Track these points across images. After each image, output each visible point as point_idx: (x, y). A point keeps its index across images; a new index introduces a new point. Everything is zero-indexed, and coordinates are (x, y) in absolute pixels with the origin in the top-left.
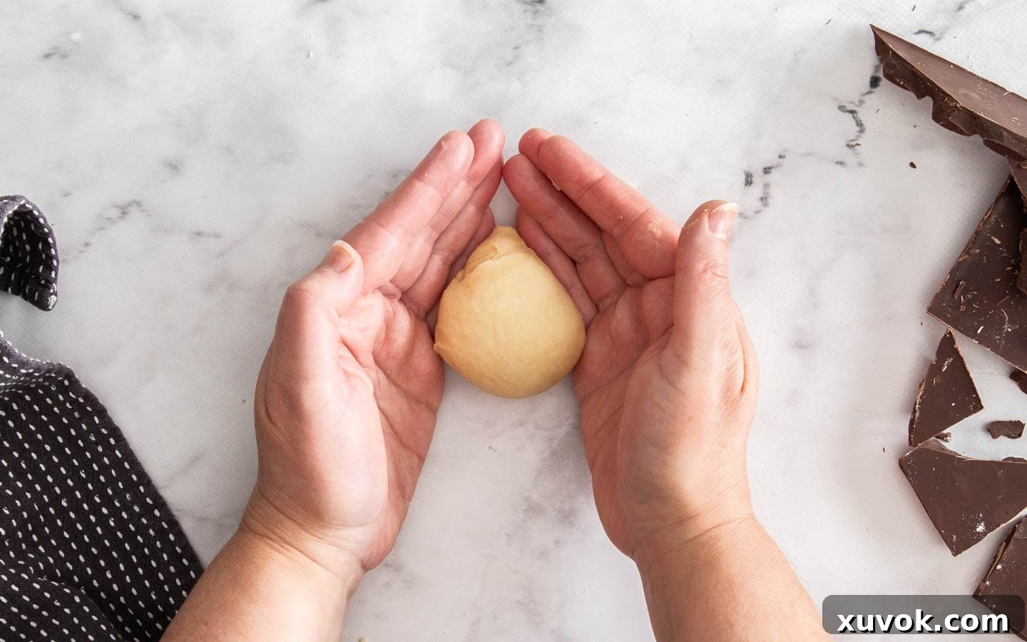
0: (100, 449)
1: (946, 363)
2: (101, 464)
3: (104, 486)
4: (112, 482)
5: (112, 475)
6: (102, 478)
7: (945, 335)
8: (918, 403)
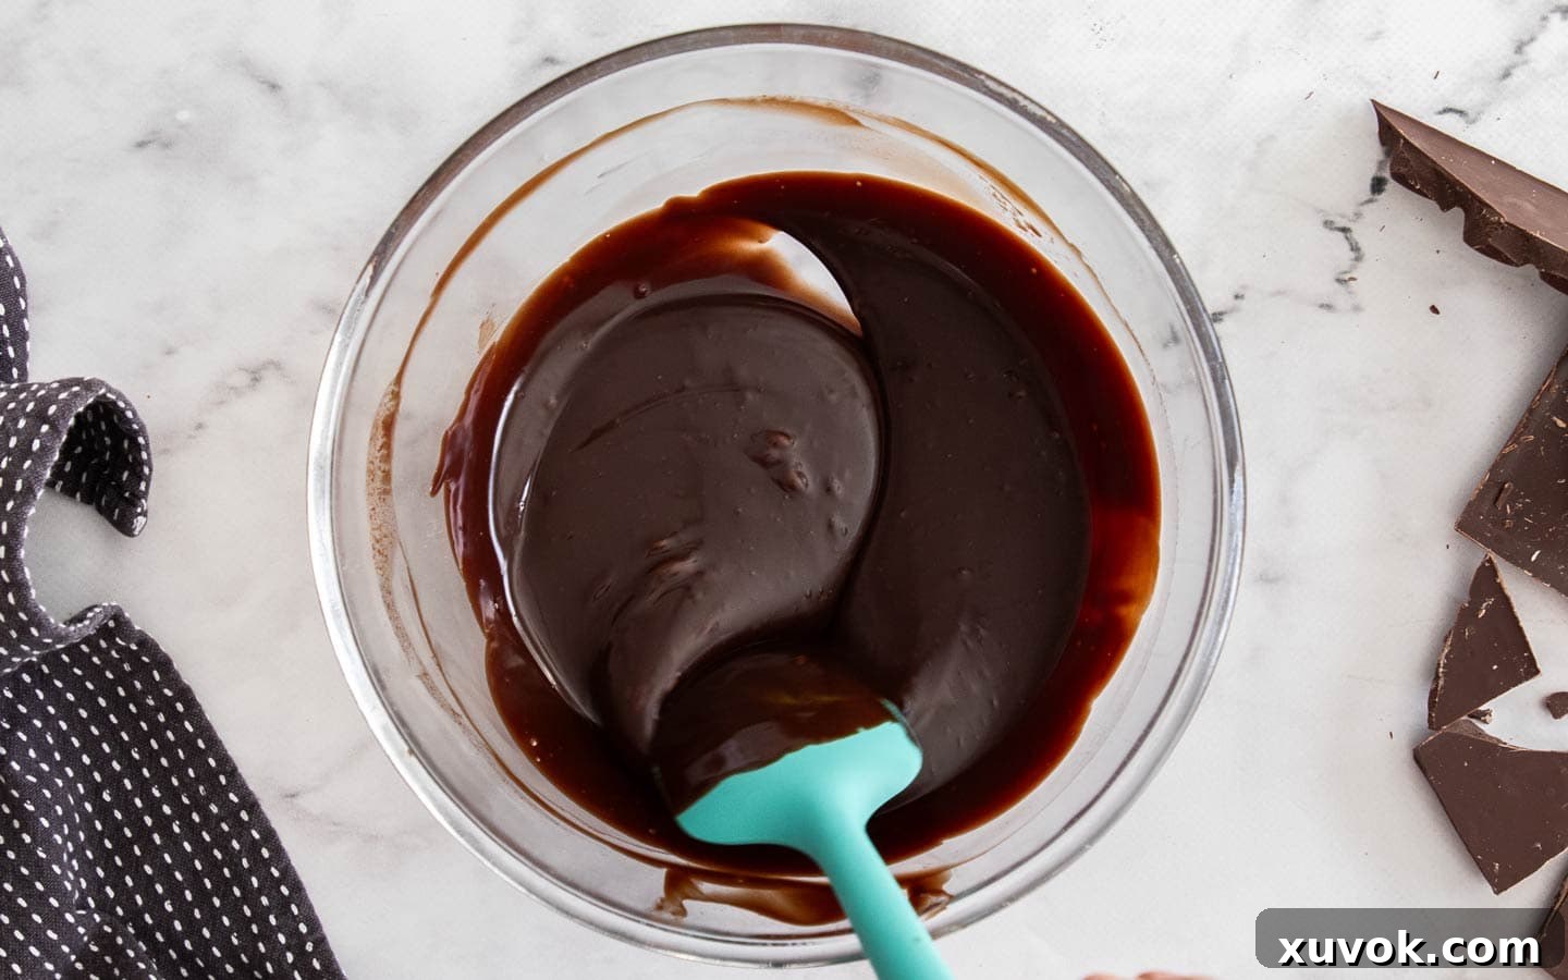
1: (1484, 605)
7: (1483, 564)
8: (1442, 665)
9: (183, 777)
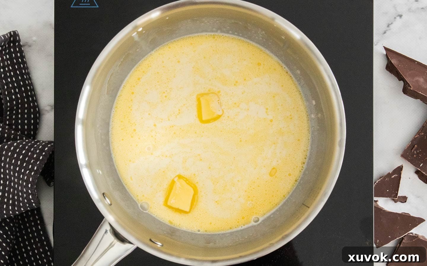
0: (33, 224)
1: (394, 175)
2: (32, 230)
3: (31, 238)
4: (34, 238)
5: (35, 235)
6: (31, 235)
7: (400, 166)
8: (376, 183)
9: (35, 240)
